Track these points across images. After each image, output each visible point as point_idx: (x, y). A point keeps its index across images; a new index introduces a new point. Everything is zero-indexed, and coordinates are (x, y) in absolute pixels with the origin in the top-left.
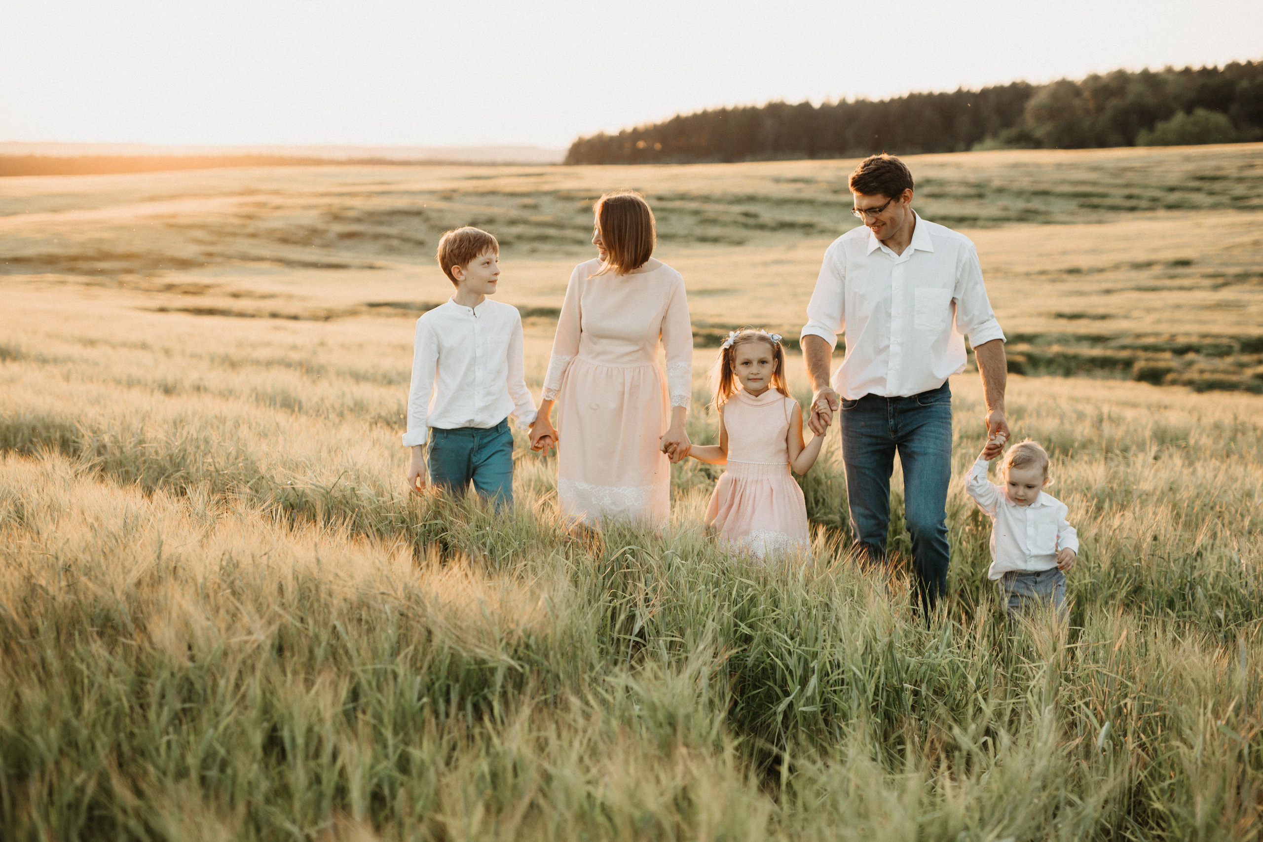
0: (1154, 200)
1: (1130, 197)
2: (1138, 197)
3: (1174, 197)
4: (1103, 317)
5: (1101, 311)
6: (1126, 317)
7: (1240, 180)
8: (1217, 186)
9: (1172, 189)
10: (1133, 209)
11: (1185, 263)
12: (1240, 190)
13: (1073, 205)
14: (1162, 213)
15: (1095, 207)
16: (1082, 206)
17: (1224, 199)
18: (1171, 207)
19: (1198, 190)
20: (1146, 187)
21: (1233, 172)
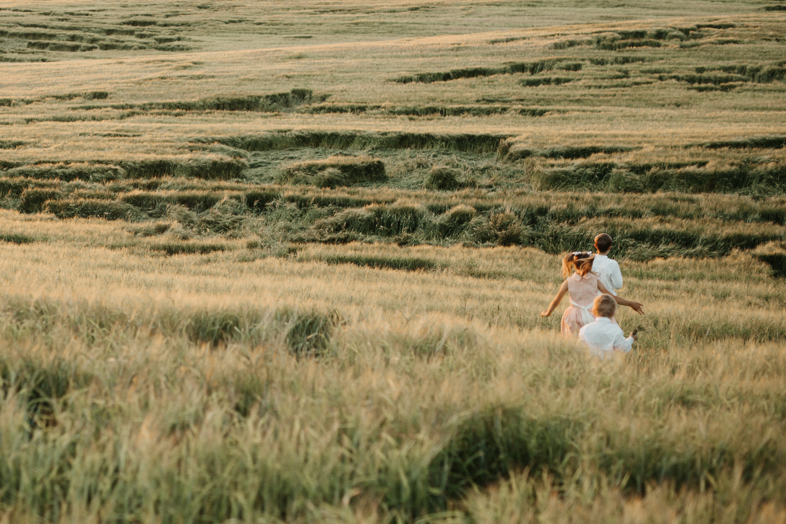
0: (94, 41)
1: (73, 38)
2: (81, 38)
3: (109, 39)
4: (15, 145)
5: (15, 139)
6: (35, 145)
7: (165, 25)
8: (146, 30)
9: (109, 32)
10: (74, 49)
11: (102, 96)
12: (164, 33)
13: (23, 44)
14: (97, 52)
15: (43, 46)
16: (31, 45)
17: (151, 40)
18: (106, 47)
19: (131, 33)
20: (89, 29)
21: (161, 20)
